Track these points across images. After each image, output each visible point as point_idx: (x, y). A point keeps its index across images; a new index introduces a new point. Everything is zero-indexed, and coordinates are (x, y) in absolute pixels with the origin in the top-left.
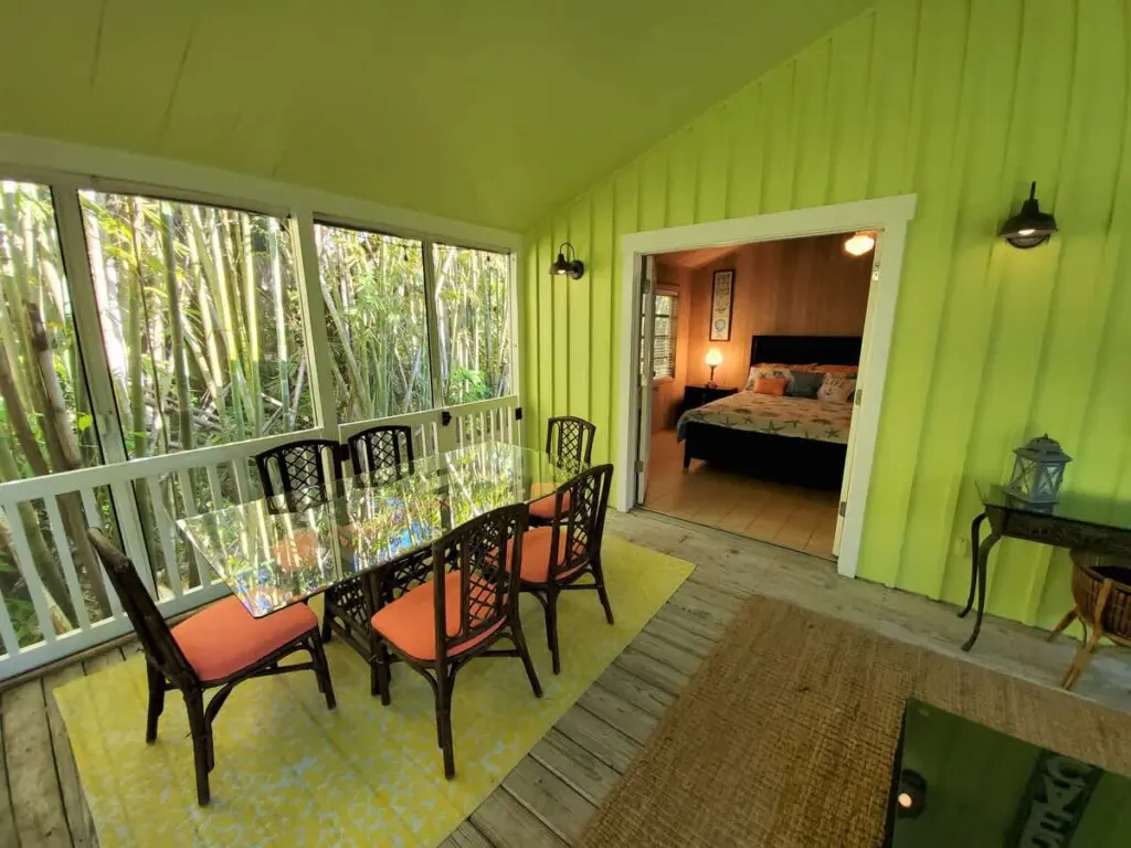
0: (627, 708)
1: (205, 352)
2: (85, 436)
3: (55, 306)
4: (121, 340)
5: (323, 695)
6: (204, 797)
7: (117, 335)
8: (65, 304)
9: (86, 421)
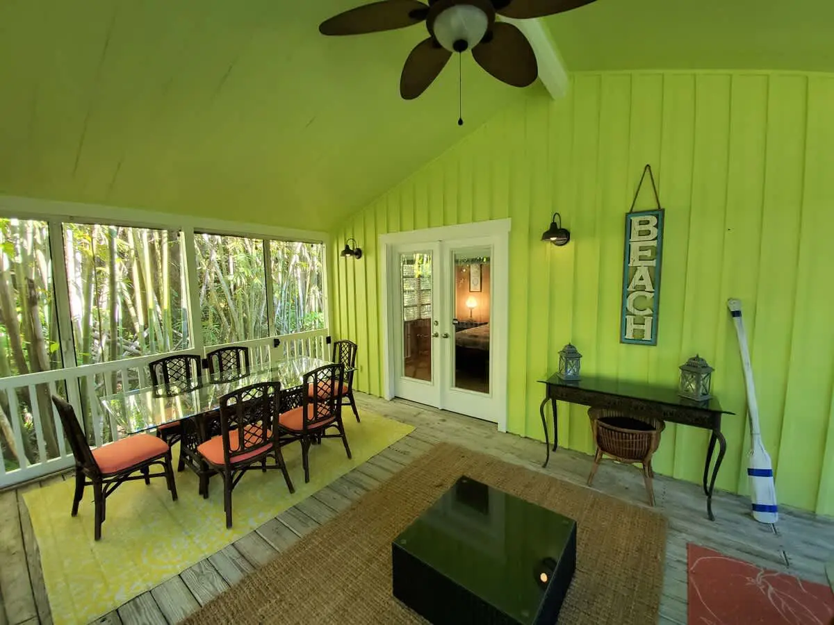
0: (339, 497)
1: (134, 304)
2: (53, 356)
3: (42, 278)
4: (80, 297)
5: (170, 491)
6: (98, 536)
7: (79, 294)
8: (48, 278)
9: (55, 347)
